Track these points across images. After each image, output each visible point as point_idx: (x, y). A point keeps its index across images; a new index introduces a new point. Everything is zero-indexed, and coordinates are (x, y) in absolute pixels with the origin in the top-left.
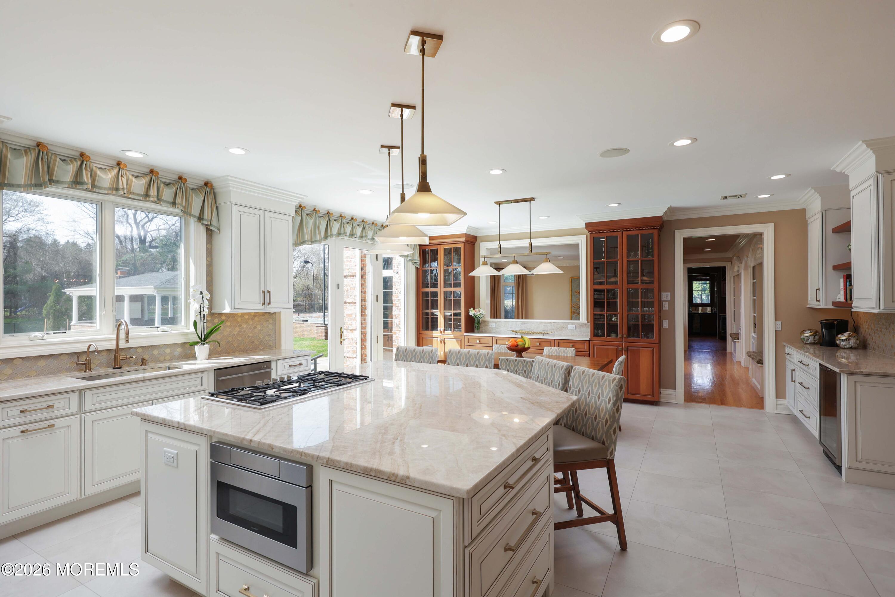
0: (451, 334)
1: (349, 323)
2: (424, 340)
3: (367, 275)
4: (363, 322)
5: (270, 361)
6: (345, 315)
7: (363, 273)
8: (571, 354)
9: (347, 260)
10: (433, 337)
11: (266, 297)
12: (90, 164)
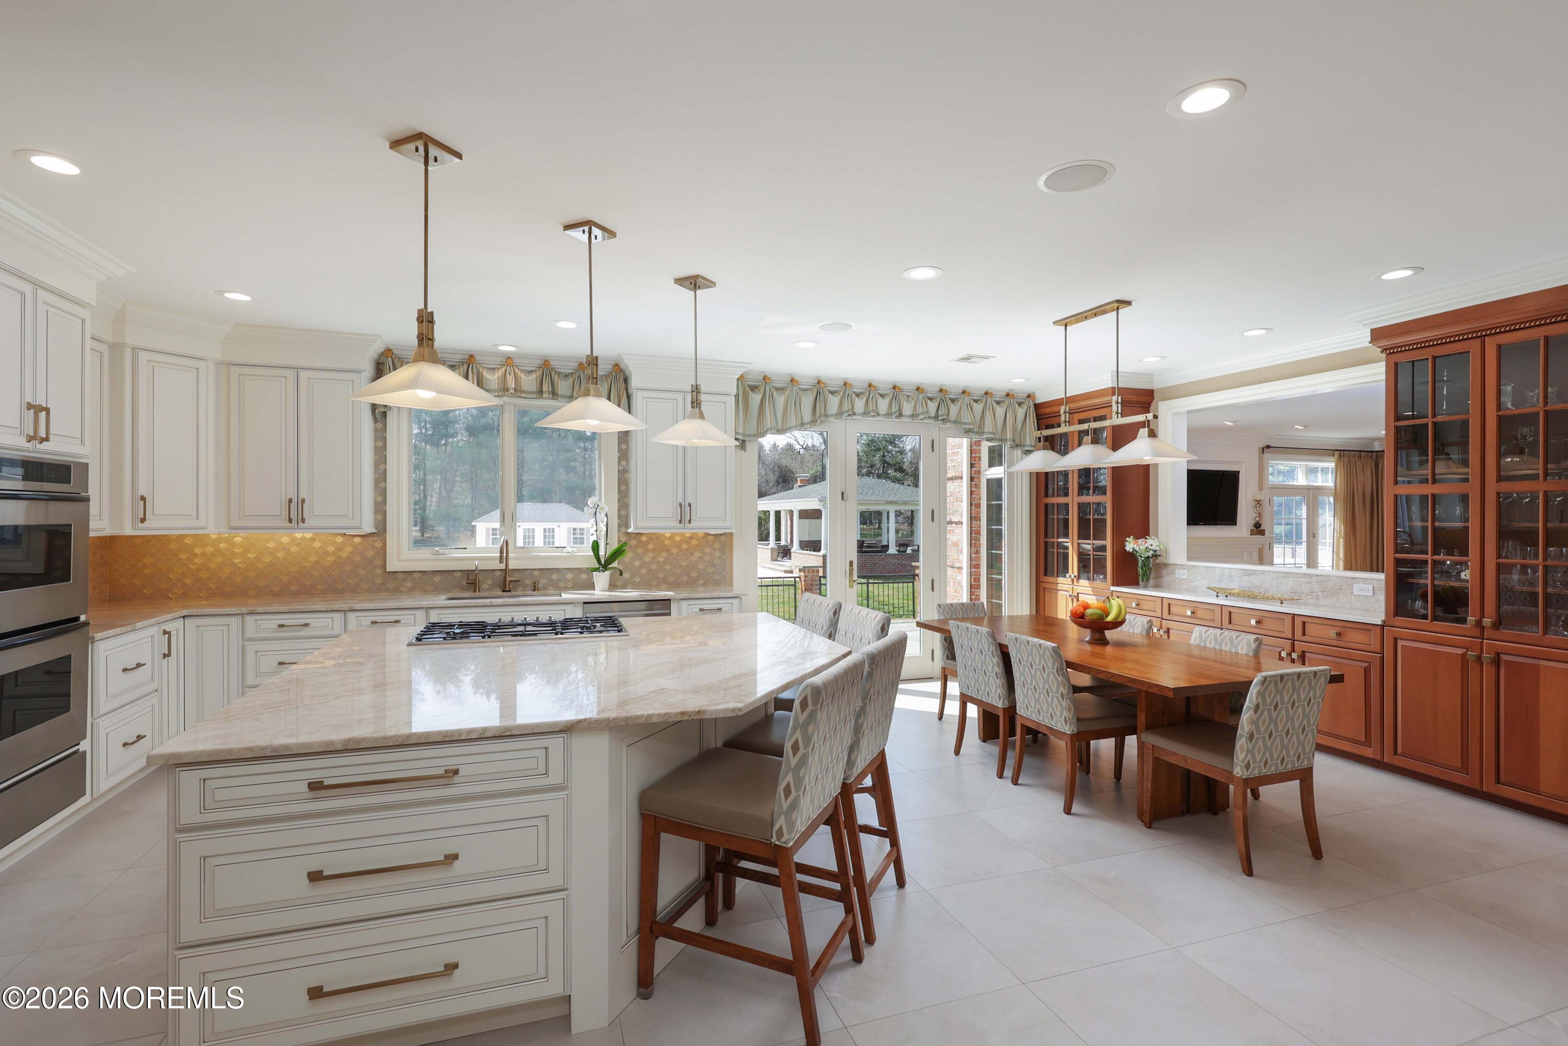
0: (1088, 585)
1: (955, 557)
2: (1046, 593)
3: (981, 475)
4: (973, 556)
5: (670, 600)
6: (949, 543)
7: (973, 473)
8: (1246, 648)
9: (953, 451)
10: (1059, 588)
11: (685, 512)
12: (478, 367)
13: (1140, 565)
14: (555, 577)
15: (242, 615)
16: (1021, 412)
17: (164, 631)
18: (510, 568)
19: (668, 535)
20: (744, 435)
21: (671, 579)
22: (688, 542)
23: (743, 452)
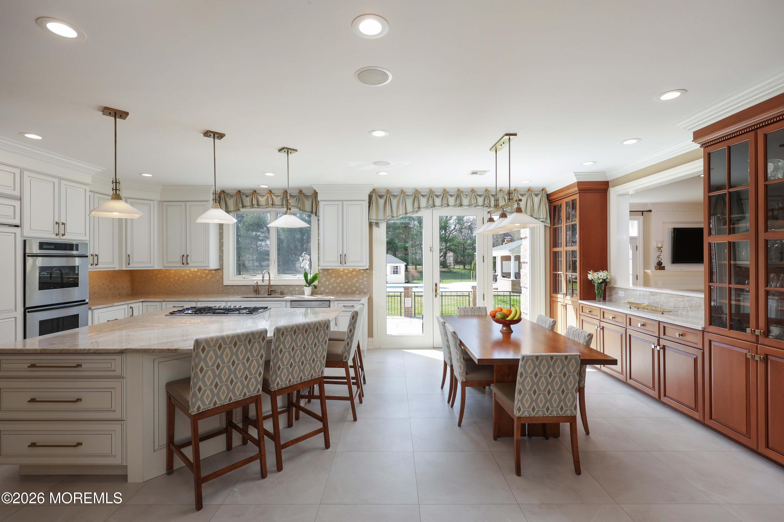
0: (570, 299)
2: (554, 303)
5: (330, 301)
10: (558, 301)
11: (343, 259)
12: (257, 195)
13: (596, 288)
14: (291, 289)
15: (161, 302)
16: (537, 200)
17: (131, 307)
18: (271, 284)
19: (342, 270)
20: (377, 220)
21: (343, 291)
22: (351, 273)
23: (378, 228)
